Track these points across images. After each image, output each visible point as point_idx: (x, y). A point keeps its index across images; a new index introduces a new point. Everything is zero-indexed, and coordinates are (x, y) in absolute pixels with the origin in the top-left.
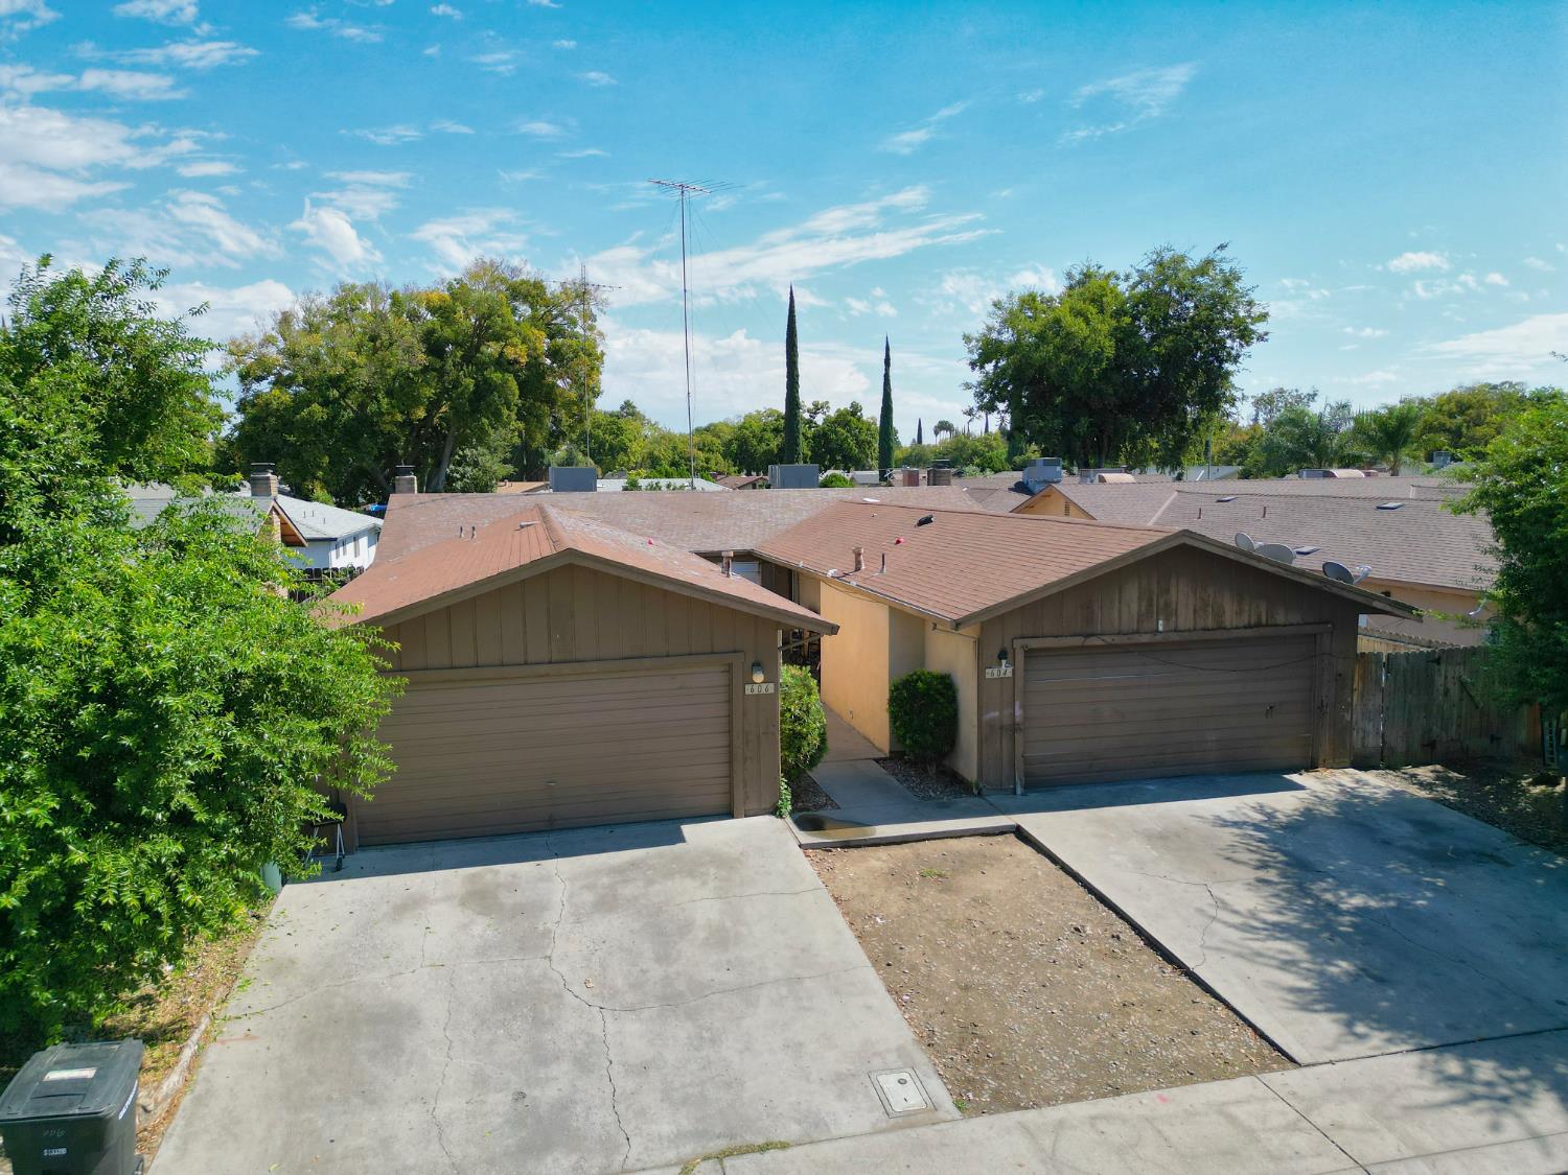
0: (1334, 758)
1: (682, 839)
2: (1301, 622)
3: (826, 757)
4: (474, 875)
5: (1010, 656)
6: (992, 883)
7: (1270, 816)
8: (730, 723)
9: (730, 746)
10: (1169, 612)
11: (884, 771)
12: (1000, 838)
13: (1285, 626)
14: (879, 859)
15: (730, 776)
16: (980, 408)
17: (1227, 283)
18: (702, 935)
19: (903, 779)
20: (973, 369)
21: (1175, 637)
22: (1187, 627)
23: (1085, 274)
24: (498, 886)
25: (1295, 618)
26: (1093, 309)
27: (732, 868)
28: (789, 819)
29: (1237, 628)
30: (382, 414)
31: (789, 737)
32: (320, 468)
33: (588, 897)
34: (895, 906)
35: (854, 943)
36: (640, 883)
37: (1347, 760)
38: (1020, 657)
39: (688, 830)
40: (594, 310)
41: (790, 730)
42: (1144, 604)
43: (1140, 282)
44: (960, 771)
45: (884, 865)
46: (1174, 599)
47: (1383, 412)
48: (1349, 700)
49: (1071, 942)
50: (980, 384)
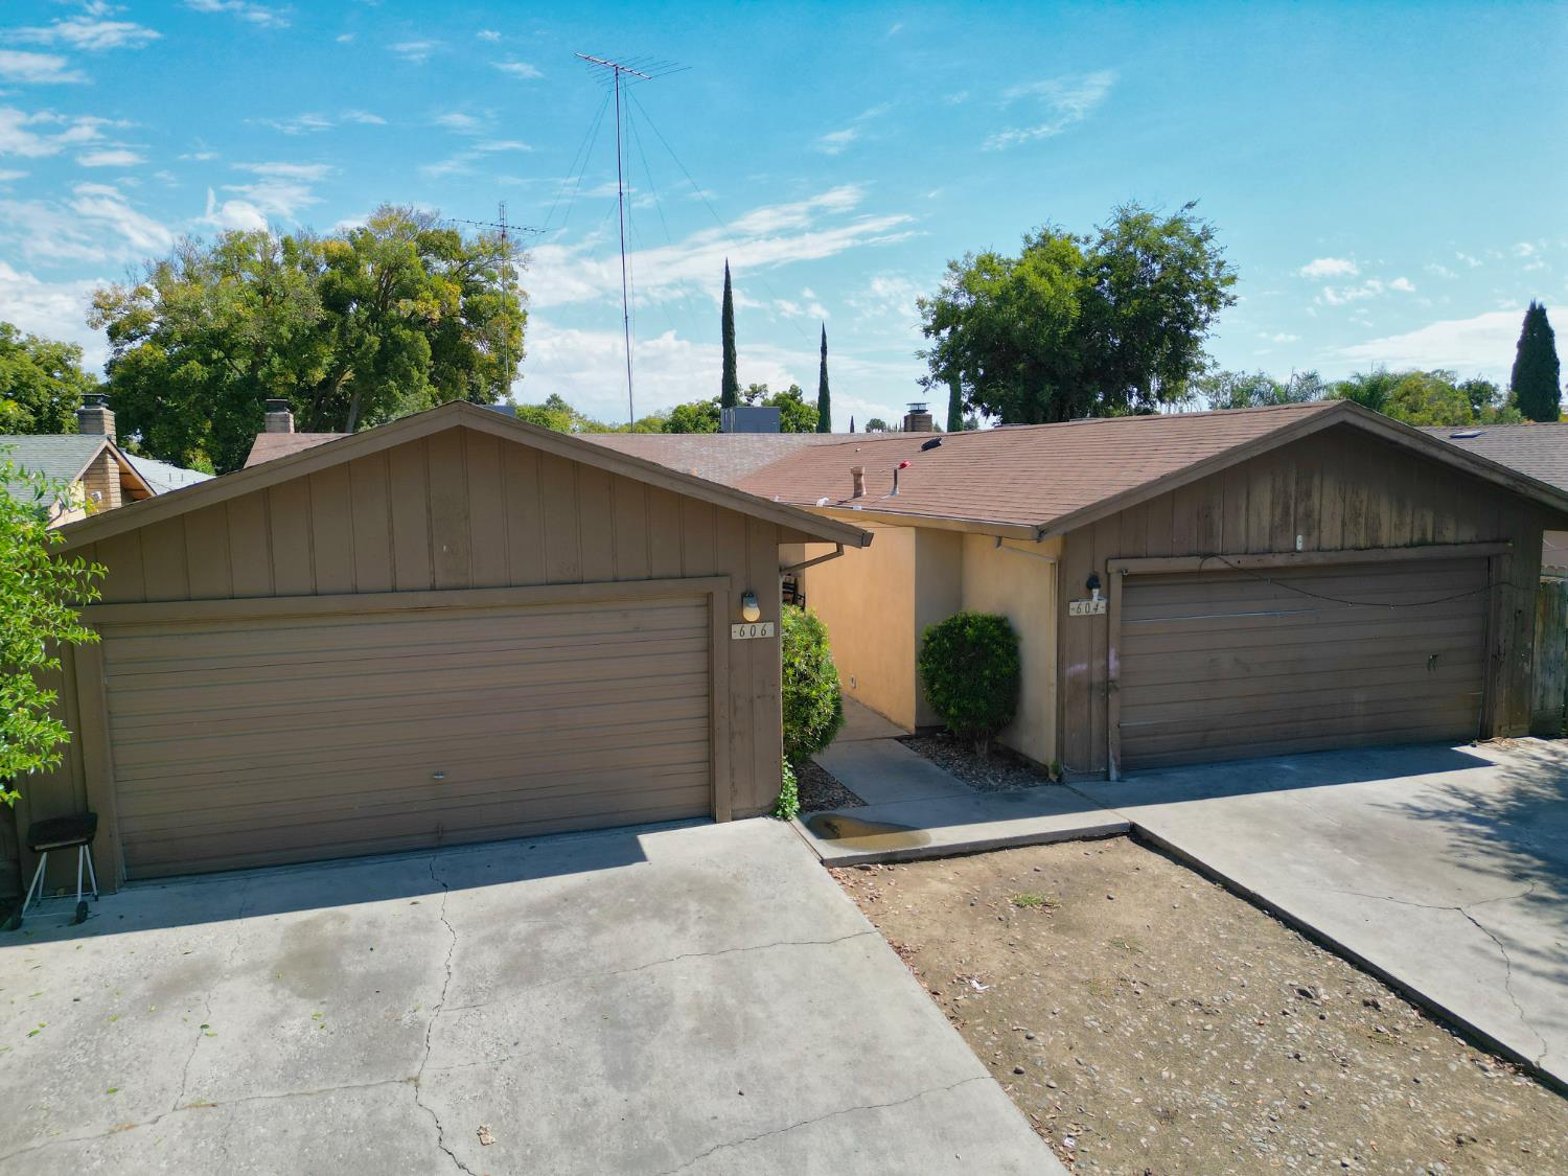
0: (1510, 724)
1: (639, 856)
2: (1474, 539)
3: (841, 732)
4: (306, 924)
5: (1103, 583)
6: (1130, 913)
7: (1477, 801)
8: (710, 683)
9: (710, 716)
10: (1310, 524)
11: (912, 752)
12: (1109, 843)
13: (1456, 544)
14: (943, 879)
15: (710, 761)
16: (937, 377)
17: (1198, 242)
18: (688, 1023)
19: (944, 763)
20: (927, 336)
21: (1318, 559)
22: (1333, 547)
23: (1044, 237)
24: (343, 941)
25: (1467, 534)
26: (1056, 269)
27: (723, 900)
28: (796, 822)
29: (1397, 547)
30: (275, 375)
31: (791, 703)
32: (201, 434)
33: (491, 958)
34: (995, 961)
35: (949, 1031)
36: (579, 931)
37: (1526, 726)
38: (1117, 584)
39: (647, 841)
40: (517, 268)
41: (794, 693)
42: (1279, 511)
43: (1103, 243)
44: (1024, 751)
45: (954, 889)
46: (1317, 506)
47: (1355, 381)
48: (1530, 645)
49: (1303, 1016)
50: (934, 352)
